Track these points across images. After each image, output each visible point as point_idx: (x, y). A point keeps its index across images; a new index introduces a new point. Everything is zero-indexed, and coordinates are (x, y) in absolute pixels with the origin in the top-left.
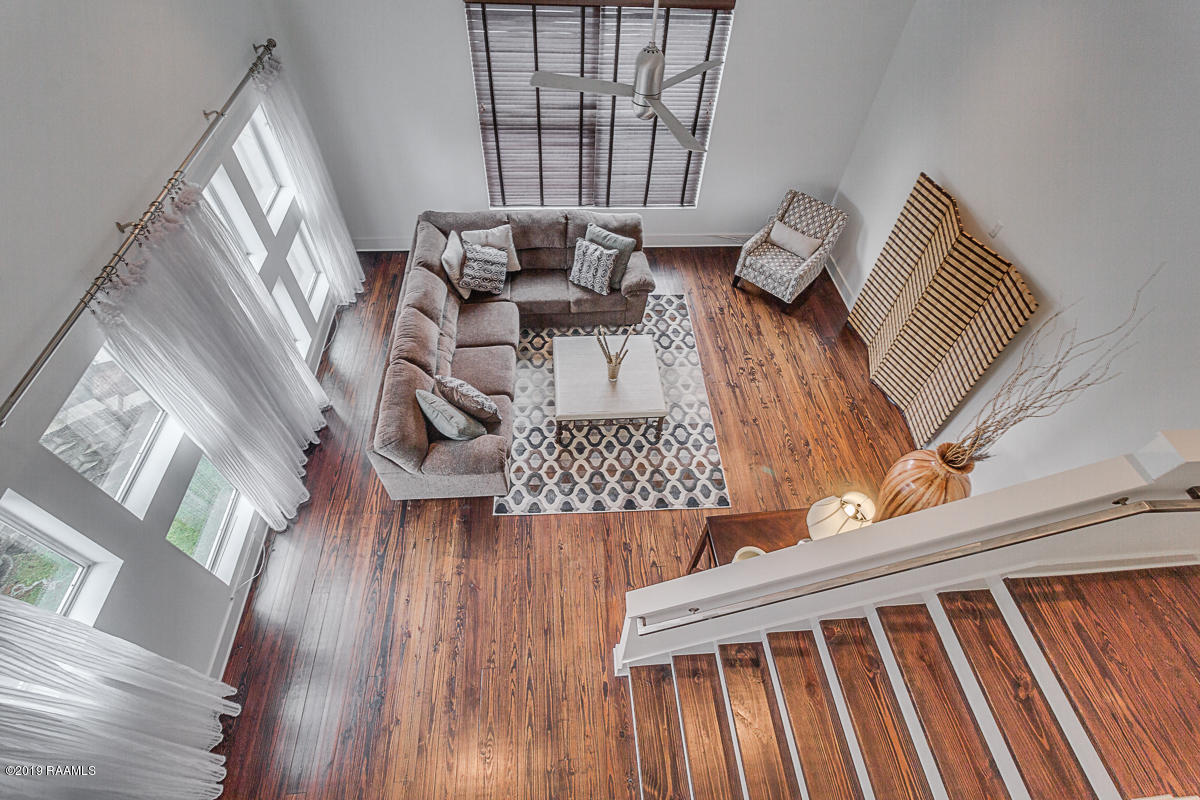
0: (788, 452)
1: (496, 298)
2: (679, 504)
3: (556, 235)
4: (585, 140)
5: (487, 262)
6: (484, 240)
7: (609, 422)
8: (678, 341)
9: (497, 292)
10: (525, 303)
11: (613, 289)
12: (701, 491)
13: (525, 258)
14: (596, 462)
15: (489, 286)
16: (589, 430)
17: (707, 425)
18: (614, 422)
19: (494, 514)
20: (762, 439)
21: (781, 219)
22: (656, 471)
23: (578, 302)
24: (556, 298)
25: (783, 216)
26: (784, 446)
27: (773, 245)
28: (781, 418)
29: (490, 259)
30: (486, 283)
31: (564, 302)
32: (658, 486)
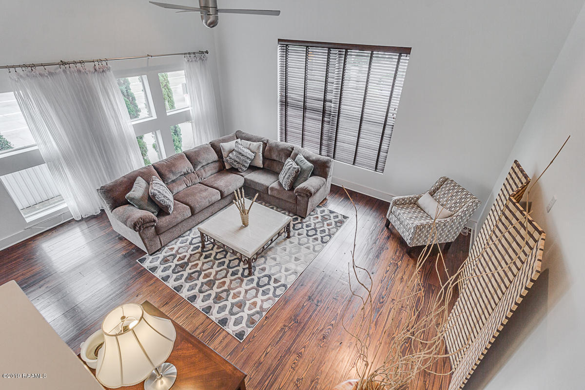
0: (320, 336)
1: (238, 173)
2: (215, 316)
3: (284, 155)
4: (326, 119)
5: (240, 153)
6: (248, 146)
7: (234, 252)
8: (319, 236)
9: (240, 170)
10: (248, 180)
11: (292, 188)
12: (236, 319)
13: (267, 163)
14: (206, 266)
15: (237, 166)
16: (223, 251)
17: (284, 285)
18: (238, 254)
19: (137, 261)
20: (311, 316)
21: (432, 194)
22: (227, 291)
23: (272, 189)
24: (263, 183)
25: (434, 192)
26: (321, 331)
27: (418, 206)
28: (339, 312)
29: (243, 153)
30: (235, 163)
31: (265, 186)
32: (218, 298)
